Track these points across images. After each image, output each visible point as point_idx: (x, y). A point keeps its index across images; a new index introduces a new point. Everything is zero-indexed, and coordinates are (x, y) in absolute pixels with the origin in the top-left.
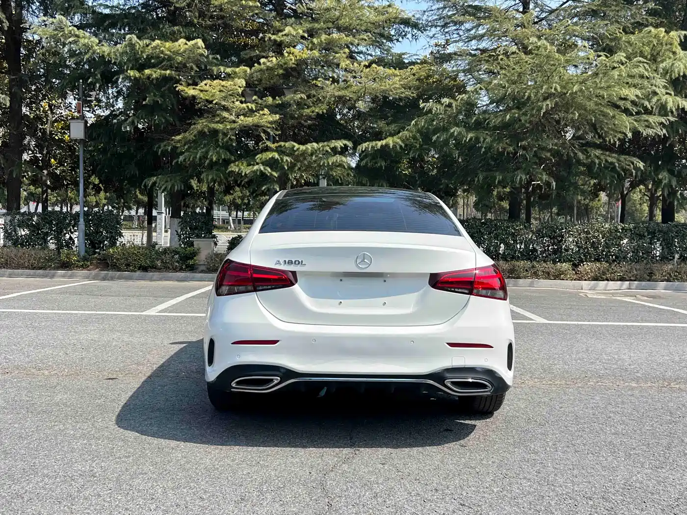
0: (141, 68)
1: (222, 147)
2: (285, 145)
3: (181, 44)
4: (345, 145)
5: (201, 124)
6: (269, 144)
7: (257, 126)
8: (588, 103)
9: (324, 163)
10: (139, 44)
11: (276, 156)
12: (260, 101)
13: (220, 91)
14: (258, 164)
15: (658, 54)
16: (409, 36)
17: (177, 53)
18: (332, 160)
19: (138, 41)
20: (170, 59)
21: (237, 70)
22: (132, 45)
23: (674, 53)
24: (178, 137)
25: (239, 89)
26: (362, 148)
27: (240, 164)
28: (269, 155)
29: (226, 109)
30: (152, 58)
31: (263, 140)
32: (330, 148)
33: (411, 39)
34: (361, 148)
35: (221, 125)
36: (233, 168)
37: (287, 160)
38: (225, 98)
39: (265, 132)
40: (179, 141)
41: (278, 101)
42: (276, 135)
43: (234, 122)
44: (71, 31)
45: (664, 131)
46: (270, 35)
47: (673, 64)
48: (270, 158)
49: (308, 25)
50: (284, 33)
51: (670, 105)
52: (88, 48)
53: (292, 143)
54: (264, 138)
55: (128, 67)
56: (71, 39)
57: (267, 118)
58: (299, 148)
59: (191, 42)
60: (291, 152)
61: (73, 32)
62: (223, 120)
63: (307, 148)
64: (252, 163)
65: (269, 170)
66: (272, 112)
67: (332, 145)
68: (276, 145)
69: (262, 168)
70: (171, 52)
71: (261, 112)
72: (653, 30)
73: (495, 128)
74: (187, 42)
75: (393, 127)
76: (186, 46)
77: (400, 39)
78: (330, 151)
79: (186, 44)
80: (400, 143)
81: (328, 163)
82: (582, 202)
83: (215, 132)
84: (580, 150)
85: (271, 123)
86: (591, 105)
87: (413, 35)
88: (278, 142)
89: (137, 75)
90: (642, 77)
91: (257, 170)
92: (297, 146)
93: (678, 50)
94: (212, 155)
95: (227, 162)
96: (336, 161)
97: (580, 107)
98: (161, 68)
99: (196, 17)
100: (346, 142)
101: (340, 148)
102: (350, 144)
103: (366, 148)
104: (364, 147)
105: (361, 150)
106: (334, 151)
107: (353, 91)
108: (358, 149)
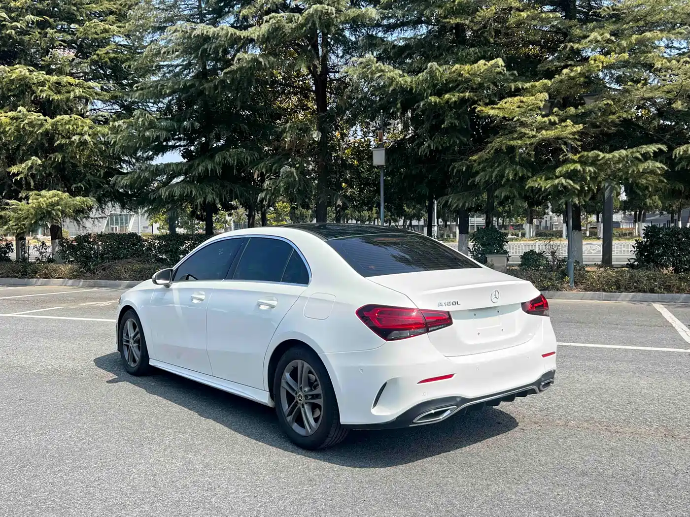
0: (439, 94)
1: (520, 164)
2: (587, 155)
3: (482, 65)
4: (660, 149)
5: (498, 142)
6: (570, 155)
7: (558, 138)
9: (633, 171)
10: (439, 71)
11: (578, 167)
12: (561, 113)
13: (519, 107)
14: (557, 177)
17: (474, 75)
18: (641, 167)
19: (438, 67)
20: (467, 81)
21: (537, 84)
22: (432, 73)
24: (475, 157)
25: (540, 102)
26: (680, 151)
27: (539, 179)
28: (571, 167)
29: (523, 124)
30: (450, 82)
31: (564, 152)
32: (641, 154)
34: (678, 152)
35: (519, 142)
36: (530, 183)
37: (589, 171)
38: (523, 114)
39: (566, 144)
40: (475, 161)
41: (581, 110)
42: (579, 146)
43: (534, 136)
44: (377, 67)
46: (571, 44)
48: (571, 170)
49: (612, 27)
50: (588, 39)
52: (392, 80)
53: (597, 152)
54: (565, 150)
55: (427, 94)
56: (378, 75)
57: (570, 128)
58: (604, 157)
59: (491, 62)
60: (594, 162)
61: (379, 68)
62: (522, 136)
63: (614, 156)
64: (551, 176)
65: (572, 183)
66: (575, 123)
67: (643, 151)
68: (578, 156)
69: (563, 181)
70: (469, 74)
71: (563, 124)
74: (487, 63)
76: (486, 67)
78: (640, 157)
79: (485, 65)
81: (639, 171)
83: (512, 149)
85: (573, 134)
88: (579, 153)
89: (438, 100)
91: (558, 184)
92: (601, 155)
94: (508, 173)
95: (523, 179)
96: (648, 167)
98: (459, 91)
99: (492, 37)
100: (660, 146)
101: (653, 153)
102: (664, 148)
103: (684, 151)
104: (682, 150)
105: (679, 154)
106: (646, 157)
107: (667, 90)
108: (674, 153)
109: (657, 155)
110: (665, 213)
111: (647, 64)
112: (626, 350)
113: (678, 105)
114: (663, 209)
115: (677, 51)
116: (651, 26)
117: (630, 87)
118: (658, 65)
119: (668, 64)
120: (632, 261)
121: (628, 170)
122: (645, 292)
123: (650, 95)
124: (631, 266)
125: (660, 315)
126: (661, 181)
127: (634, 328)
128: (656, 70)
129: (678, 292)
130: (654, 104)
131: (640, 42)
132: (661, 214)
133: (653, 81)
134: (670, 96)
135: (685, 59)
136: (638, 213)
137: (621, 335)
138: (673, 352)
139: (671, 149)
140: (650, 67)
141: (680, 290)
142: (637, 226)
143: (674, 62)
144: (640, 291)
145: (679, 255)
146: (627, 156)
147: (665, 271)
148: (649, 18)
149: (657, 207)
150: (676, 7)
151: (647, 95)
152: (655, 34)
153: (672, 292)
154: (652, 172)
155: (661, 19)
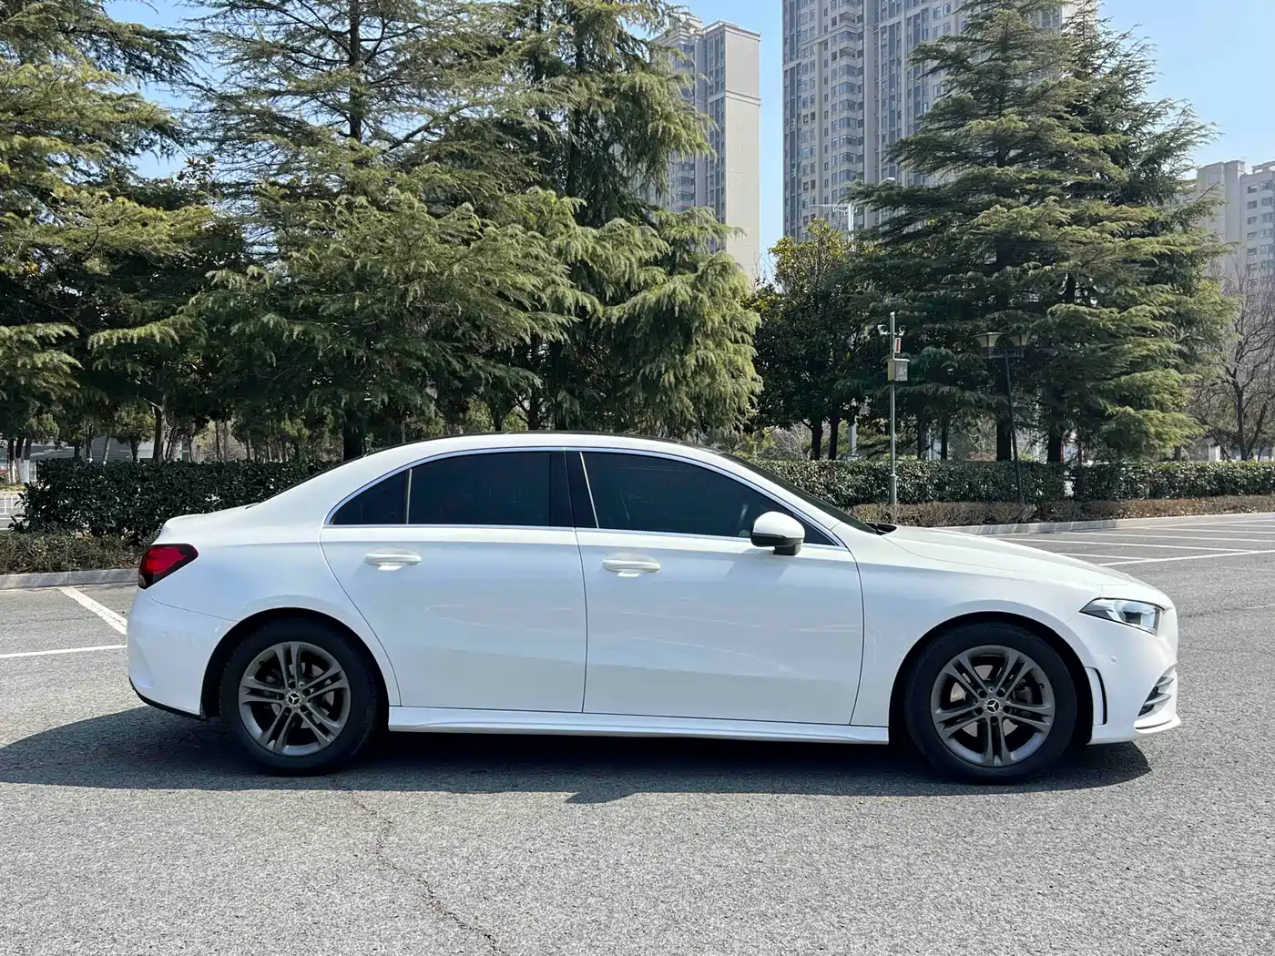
4: (67, 333)
8: (470, 291)
9: (25, 364)
15: (546, 225)
16: (157, 148)
18: (39, 359)
23: (566, 226)
26: (99, 339)
32: (36, 338)
33: (159, 154)
34: (95, 340)
45: (566, 336)
47: (568, 243)
51: (569, 301)
67: (40, 332)
72: (540, 191)
73: (332, 317)
75: (150, 306)
77: (138, 150)
78: (35, 342)
80: (173, 333)
81: (34, 365)
82: (413, 426)
84: (453, 357)
86: (473, 293)
87: (163, 147)
90: (537, 258)
93: (572, 223)
96: (51, 360)
97: (463, 297)
100: (66, 328)
101: (56, 339)
102: (73, 331)
103: (106, 340)
104: (102, 339)
105: (98, 343)
106: (45, 343)
107: (73, 237)
108: (90, 342)
109: (62, 342)
110: (63, 444)
111: (38, 188)
112: (27, 659)
113: (95, 265)
114: (61, 438)
115: (85, 178)
116: (44, 127)
117: (10, 221)
118: (58, 193)
119: (75, 195)
120: (19, 519)
121: (16, 361)
122: (45, 570)
123: (47, 240)
124: (19, 528)
125: (76, 603)
126: (69, 386)
127: (34, 625)
128: (55, 201)
129: (100, 567)
130: (49, 256)
131: (26, 149)
132: (58, 445)
133: (47, 217)
134: (78, 248)
135: (101, 193)
136: (15, 443)
137: (14, 637)
138: (105, 651)
139: (84, 335)
140: (44, 194)
141: (103, 564)
142: (14, 468)
143: (85, 194)
144: (36, 570)
145: (100, 508)
146: (11, 337)
147: (79, 534)
148: (38, 112)
149: (50, 433)
150: (83, 107)
151: (39, 240)
152: (53, 143)
153: (91, 567)
154: (56, 370)
155: (59, 119)
